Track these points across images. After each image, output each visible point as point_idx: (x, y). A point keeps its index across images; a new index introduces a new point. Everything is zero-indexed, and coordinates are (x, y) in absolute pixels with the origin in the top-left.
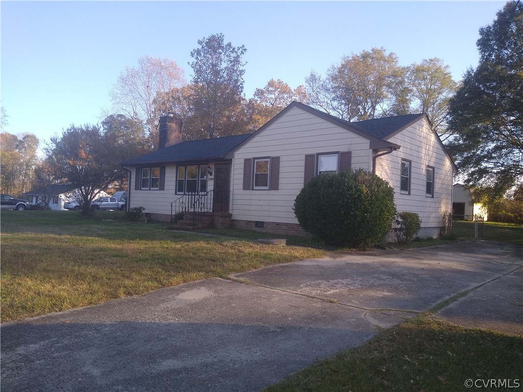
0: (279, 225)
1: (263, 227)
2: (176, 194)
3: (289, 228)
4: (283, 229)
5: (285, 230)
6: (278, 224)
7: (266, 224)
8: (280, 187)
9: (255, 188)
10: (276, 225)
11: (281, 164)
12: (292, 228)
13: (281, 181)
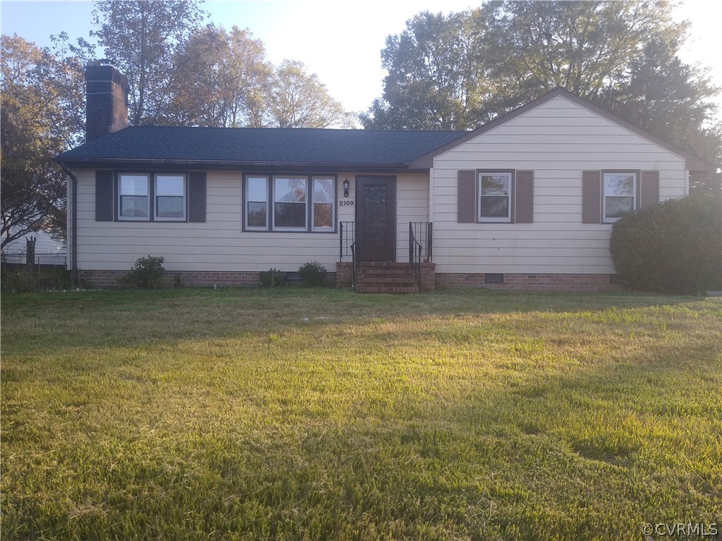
0: (535, 277)
1: (502, 281)
2: (244, 230)
3: (555, 280)
4: (544, 284)
5: (548, 284)
6: (532, 276)
7: (508, 277)
8: (536, 217)
9: (481, 219)
10: (529, 277)
11: (536, 183)
12: (561, 280)
13: (536, 209)
